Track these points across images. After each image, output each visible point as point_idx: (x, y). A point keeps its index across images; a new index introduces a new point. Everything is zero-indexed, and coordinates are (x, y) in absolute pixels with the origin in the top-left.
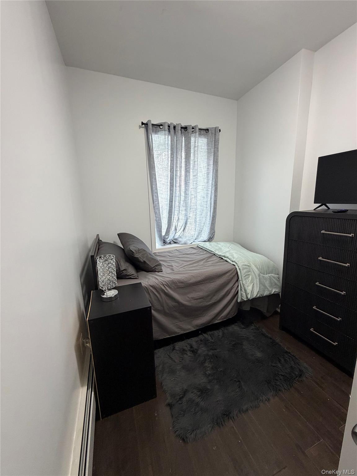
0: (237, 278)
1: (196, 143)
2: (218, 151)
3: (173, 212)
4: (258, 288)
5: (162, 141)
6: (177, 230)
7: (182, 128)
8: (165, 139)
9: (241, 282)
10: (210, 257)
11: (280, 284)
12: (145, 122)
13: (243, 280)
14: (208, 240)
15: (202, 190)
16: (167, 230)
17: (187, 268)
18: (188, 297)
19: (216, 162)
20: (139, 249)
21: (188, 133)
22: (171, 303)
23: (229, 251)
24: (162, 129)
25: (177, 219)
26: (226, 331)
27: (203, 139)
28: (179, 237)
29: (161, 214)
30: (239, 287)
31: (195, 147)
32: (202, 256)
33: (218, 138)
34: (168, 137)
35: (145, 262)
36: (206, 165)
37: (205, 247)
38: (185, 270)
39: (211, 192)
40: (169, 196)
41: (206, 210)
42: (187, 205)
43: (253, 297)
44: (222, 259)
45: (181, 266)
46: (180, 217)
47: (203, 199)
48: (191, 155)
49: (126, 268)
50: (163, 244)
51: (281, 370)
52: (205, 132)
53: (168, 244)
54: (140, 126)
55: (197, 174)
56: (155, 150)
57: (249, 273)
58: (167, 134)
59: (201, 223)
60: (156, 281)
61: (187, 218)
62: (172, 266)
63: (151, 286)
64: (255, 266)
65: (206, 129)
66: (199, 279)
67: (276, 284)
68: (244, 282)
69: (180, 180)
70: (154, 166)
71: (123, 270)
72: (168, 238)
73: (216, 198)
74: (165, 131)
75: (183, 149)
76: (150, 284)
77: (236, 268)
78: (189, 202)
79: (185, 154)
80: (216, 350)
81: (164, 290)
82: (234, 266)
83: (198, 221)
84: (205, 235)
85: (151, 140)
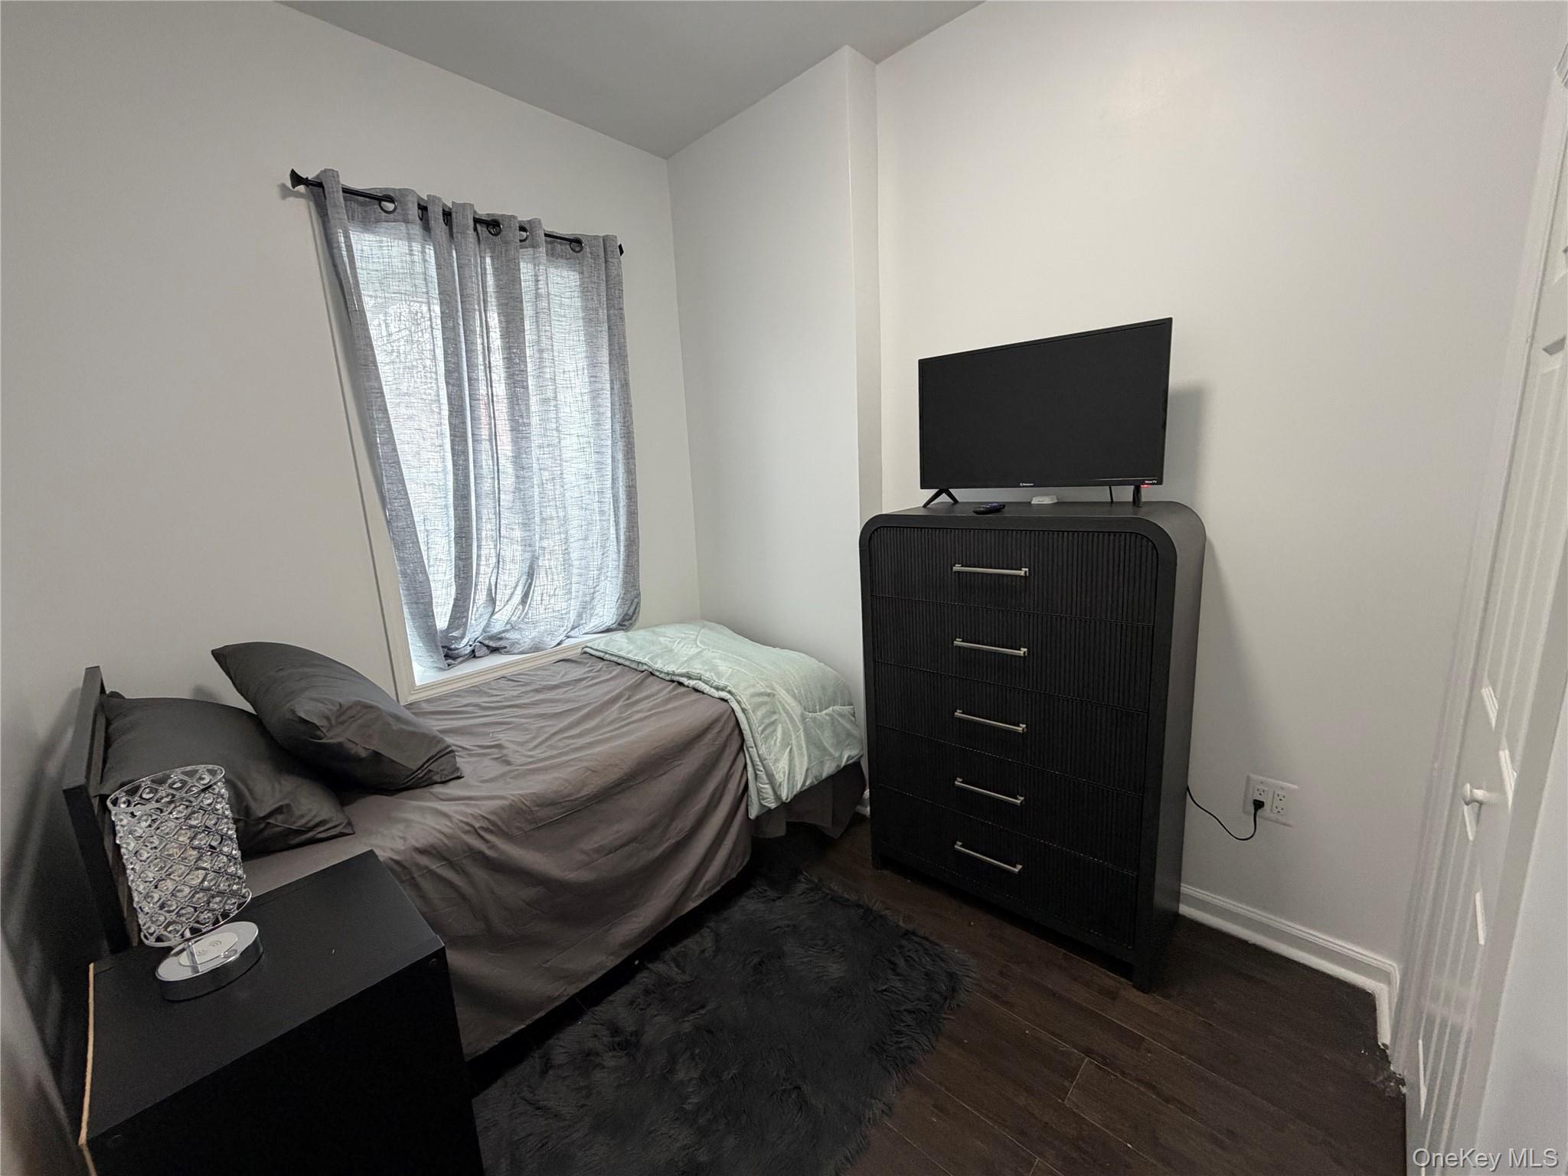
0: (740, 742)
1: (541, 284)
2: (622, 318)
3: (475, 536)
4: (806, 758)
5: (396, 262)
6: (498, 603)
7: (477, 221)
8: (411, 255)
9: (753, 751)
10: (637, 686)
11: (860, 731)
12: (309, 174)
13: (759, 743)
14: (620, 624)
15: (577, 450)
16: (454, 606)
17: (561, 744)
18: (583, 852)
19: (619, 357)
20: (340, 705)
21: (506, 243)
22: (517, 894)
23: (699, 653)
24: (391, 216)
25: (494, 560)
26: (724, 927)
27: (565, 273)
28: (509, 626)
29: (423, 548)
30: (750, 769)
31: (537, 296)
32: (605, 688)
33: (619, 275)
34: (423, 248)
35: (376, 756)
36: (583, 363)
37: (615, 651)
38: (555, 752)
39: (613, 457)
40: (451, 477)
41: (600, 520)
42: (529, 508)
43: (795, 793)
44: (681, 684)
45: (534, 738)
46: (507, 552)
47: (584, 482)
48: (527, 327)
49: (286, 802)
50: (443, 663)
51: (904, 997)
52: (568, 246)
53: (467, 659)
54: (283, 186)
55: (556, 393)
56: (371, 296)
57: (775, 717)
58: (419, 238)
59: (587, 567)
60: (444, 825)
61: (533, 556)
62: (499, 746)
63: (422, 851)
64: (788, 691)
65: (572, 238)
66: (614, 775)
67: (849, 735)
68: (763, 750)
69: (490, 417)
70: (371, 359)
71: (271, 814)
72: (462, 637)
73: (634, 480)
74: (406, 221)
75: (492, 301)
76: (417, 845)
77: (733, 710)
78: (536, 494)
79: (500, 322)
80: (703, 1007)
81: (481, 853)
82: (725, 704)
83: (575, 563)
84: (607, 612)
85: (344, 253)
